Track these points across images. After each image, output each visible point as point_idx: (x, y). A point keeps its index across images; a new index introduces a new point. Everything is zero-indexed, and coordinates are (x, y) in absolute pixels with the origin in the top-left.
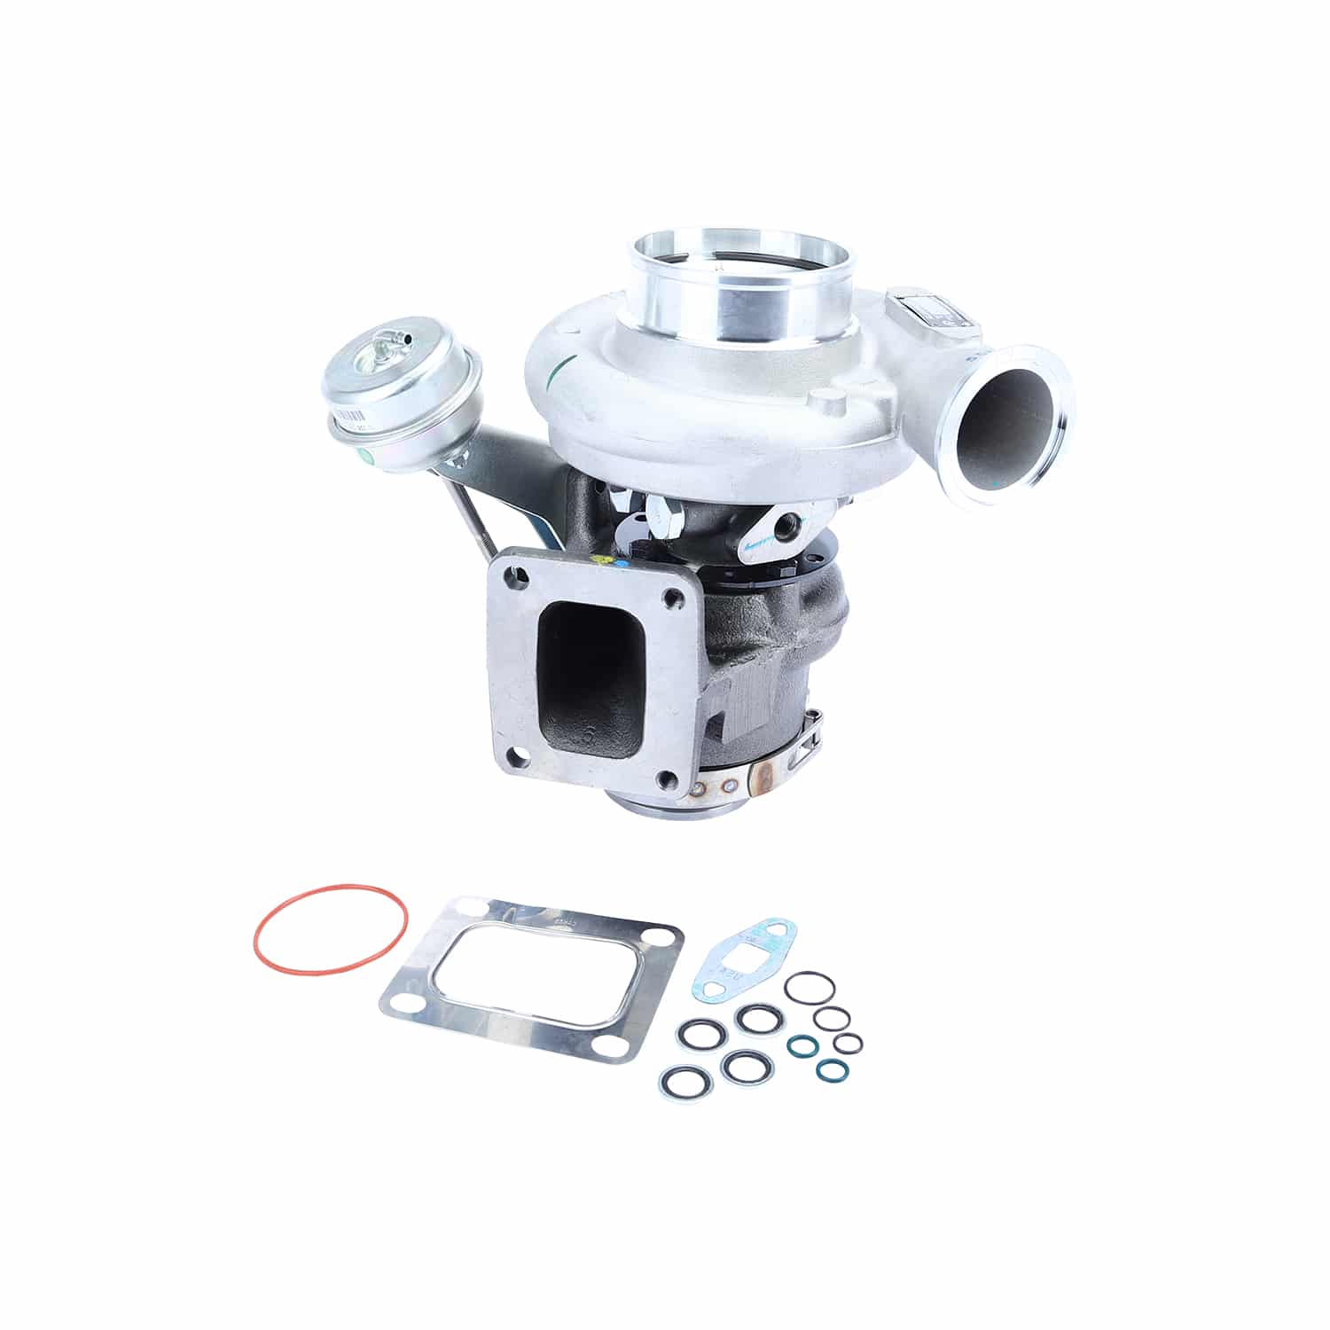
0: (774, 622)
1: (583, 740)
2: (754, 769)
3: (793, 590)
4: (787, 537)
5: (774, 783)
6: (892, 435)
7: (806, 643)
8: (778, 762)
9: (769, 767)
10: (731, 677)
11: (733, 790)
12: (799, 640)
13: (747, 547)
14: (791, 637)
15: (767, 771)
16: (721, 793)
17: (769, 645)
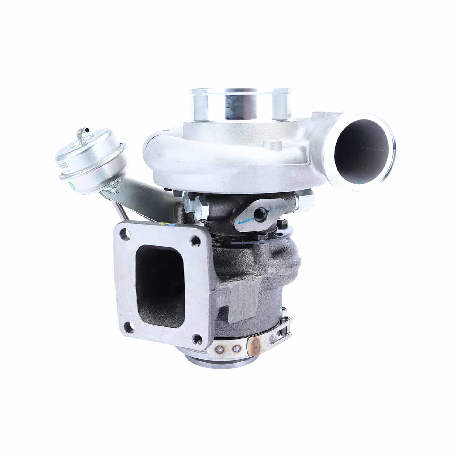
0: (256, 263)
1: (159, 319)
2: (249, 340)
3: (265, 247)
4: (261, 220)
5: (261, 349)
6: (308, 163)
7: (274, 275)
8: (264, 339)
9: (257, 340)
10: (231, 287)
11: (239, 351)
12: (270, 273)
13: (239, 223)
14: (265, 271)
15: (256, 342)
16: (232, 352)
17: (253, 274)
